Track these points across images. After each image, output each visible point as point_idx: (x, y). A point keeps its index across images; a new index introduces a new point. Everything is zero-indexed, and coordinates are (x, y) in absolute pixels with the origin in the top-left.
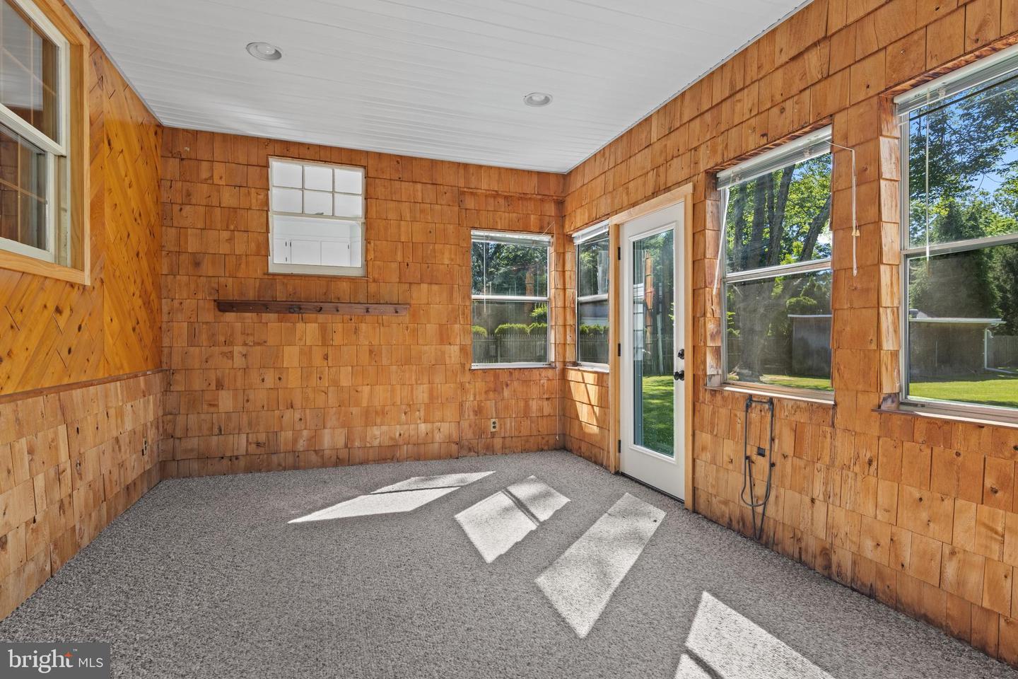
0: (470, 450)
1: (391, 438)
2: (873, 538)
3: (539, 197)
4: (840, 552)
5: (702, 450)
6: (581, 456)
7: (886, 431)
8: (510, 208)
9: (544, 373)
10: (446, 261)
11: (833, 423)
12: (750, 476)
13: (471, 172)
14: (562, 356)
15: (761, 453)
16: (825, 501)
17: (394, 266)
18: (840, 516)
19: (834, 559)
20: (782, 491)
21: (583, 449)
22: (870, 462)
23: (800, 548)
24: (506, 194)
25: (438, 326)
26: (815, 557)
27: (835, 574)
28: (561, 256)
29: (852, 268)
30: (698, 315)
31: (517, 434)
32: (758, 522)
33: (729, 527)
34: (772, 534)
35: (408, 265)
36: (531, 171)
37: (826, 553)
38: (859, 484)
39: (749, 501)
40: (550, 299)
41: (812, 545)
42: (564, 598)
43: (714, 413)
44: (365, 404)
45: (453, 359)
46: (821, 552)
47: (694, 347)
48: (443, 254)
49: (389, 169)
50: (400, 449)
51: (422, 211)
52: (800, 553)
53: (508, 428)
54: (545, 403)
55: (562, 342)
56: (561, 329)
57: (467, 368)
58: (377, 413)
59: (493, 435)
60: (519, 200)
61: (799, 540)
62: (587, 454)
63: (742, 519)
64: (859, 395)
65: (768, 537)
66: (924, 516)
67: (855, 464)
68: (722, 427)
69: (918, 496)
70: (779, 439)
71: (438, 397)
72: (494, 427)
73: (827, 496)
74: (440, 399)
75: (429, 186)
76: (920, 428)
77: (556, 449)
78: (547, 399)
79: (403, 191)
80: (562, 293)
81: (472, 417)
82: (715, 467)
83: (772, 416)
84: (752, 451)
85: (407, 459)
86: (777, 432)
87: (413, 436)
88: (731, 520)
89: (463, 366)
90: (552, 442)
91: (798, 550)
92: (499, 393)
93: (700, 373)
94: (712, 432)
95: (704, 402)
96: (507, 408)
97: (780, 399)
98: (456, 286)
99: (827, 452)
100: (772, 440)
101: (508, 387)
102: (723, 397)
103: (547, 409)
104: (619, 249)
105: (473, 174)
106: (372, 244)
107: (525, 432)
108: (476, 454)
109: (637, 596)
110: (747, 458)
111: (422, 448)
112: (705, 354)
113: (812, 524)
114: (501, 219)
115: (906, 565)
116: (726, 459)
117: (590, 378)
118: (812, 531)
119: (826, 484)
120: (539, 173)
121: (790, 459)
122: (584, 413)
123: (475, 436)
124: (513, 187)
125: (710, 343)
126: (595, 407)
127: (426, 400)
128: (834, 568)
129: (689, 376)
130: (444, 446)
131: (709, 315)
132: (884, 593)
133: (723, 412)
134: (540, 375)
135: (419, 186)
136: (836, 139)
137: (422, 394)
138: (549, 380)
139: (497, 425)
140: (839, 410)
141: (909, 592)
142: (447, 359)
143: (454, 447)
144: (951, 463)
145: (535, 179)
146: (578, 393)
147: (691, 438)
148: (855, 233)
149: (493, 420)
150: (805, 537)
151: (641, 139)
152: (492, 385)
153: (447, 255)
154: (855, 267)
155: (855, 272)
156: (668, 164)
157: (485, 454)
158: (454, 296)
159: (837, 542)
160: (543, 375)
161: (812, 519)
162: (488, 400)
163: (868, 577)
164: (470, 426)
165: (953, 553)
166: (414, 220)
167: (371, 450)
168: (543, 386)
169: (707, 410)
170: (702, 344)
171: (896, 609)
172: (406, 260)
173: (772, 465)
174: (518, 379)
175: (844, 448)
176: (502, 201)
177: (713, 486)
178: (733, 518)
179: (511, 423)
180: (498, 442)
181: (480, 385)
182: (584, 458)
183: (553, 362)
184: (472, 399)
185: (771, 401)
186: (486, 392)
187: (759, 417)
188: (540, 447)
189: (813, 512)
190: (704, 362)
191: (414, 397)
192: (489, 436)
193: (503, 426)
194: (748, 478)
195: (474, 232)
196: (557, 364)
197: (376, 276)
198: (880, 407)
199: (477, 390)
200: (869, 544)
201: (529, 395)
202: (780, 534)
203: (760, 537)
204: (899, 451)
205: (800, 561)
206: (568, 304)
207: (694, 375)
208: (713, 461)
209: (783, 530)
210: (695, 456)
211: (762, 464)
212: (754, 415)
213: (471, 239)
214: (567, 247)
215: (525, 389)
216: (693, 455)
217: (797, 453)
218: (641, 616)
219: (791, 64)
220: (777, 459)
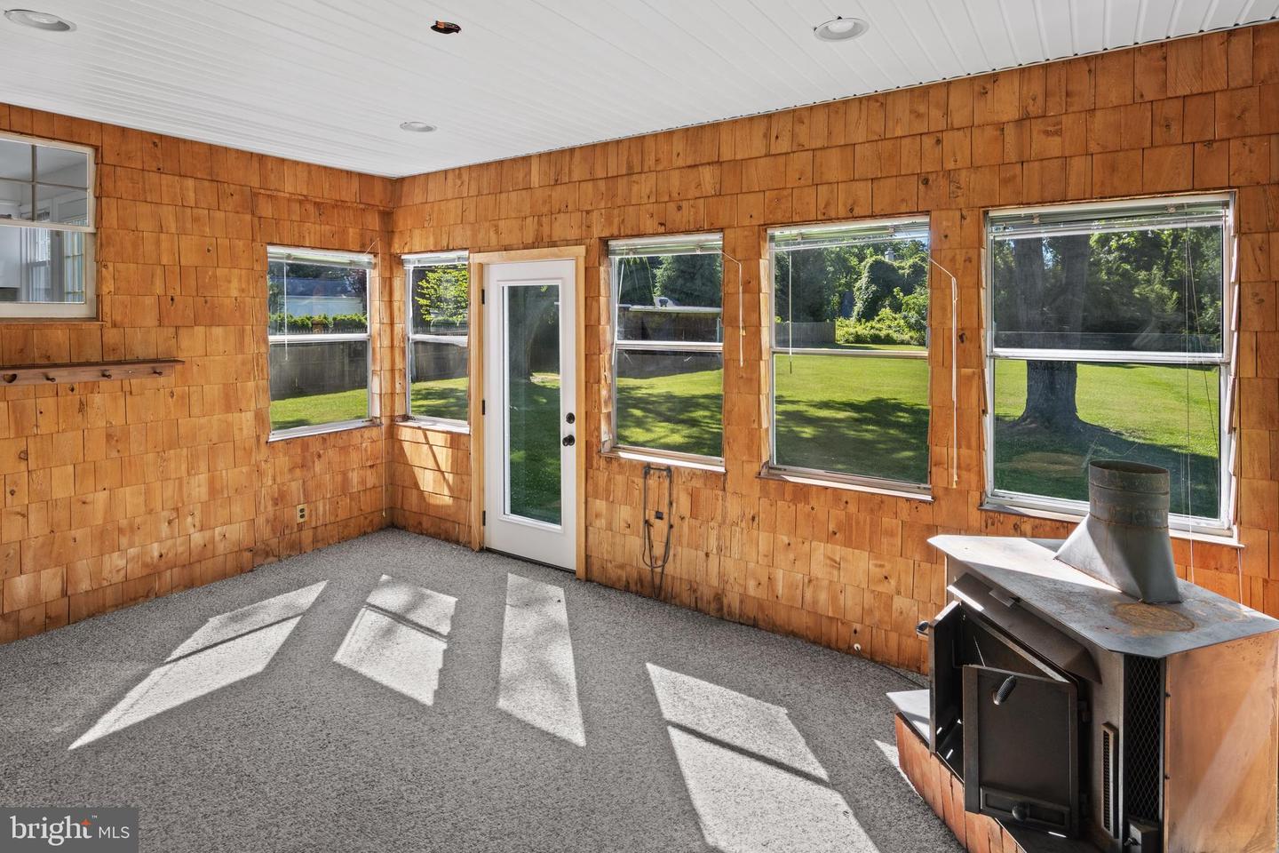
0: (267, 554)
1: (145, 565)
2: (755, 578)
3: (362, 206)
4: (730, 595)
5: (596, 516)
6: (422, 534)
7: (765, 492)
8: (323, 218)
9: (367, 434)
10: (235, 293)
11: (724, 488)
12: (649, 539)
13: (270, 167)
14: (389, 409)
15: (659, 516)
16: (718, 553)
17: (149, 301)
18: (729, 565)
19: (725, 601)
20: (679, 549)
21: (425, 524)
22: (753, 519)
23: (696, 598)
24: (318, 200)
25: (221, 386)
26: (710, 603)
27: (726, 614)
28: (388, 284)
29: (739, 360)
30: (592, 381)
31: (332, 519)
32: (657, 581)
33: (627, 589)
34: (670, 590)
35: (172, 299)
36: (351, 172)
37: (718, 598)
38: (745, 536)
39: (648, 562)
40: (370, 336)
41: (707, 593)
42: (538, 714)
43: (609, 480)
44: (99, 520)
45: (245, 432)
46: (715, 597)
47: (586, 413)
48: (229, 282)
49: (139, 154)
50: (159, 578)
51: (195, 220)
52: (696, 602)
53: (321, 513)
54: (369, 472)
55: (390, 391)
56: (388, 375)
57: (263, 441)
58: (121, 531)
59: (300, 527)
60: (333, 208)
61: (695, 591)
62: (432, 530)
63: (641, 580)
64: (745, 464)
65: (666, 594)
66: (792, 556)
67: (742, 521)
68: (619, 492)
69: (787, 542)
70: (677, 503)
71: (222, 489)
72: (302, 516)
73: (720, 549)
74: (225, 492)
75: (207, 184)
76: (788, 490)
77: (381, 529)
78: (371, 467)
79: (164, 188)
80: (388, 329)
81: (270, 508)
82: (610, 533)
83: (671, 482)
84: (651, 515)
85: (172, 589)
86: (675, 496)
87: (182, 553)
88: (628, 583)
89: (258, 437)
90: (376, 520)
91: (694, 600)
92: (308, 469)
93: (594, 440)
94: (607, 499)
95: (598, 469)
96: (319, 486)
97: (677, 468)
98: (248, 328)
99: (719, 511)
100: (671, 503)
101: (321, 459)
102: (619, 465)
103: (371, 480)
104: (483, 291)
105: (272, 169)
106: (111, 268)
107: (342, 515)
108: (276, 559)
109: (598, 687)
110: (647, 522)
111: (197, 569)
112: (600, 420)
113: (707, 575)
114: (309, 233)
115: (780, 596)
116: (623, 524)
117: (438, 440)
118: (707, 581)
119: (718, 539)
120: (361, 175)
121: (687, 520)
122: (427, 481)
123: (275, 533)
124: (327, 193)
125: (604, 410)
126: (446, 474)
127: (205, 497)
128: (725, 609)
129: (580, 442)
130: (230, 557)
131: (603, 382)
132: (764, 620)
133: (620, 479)
134: (362, 437)
135: (190, 183)
136: (726, 250)
137: (198, 487)
138: (373, 441)
139: (306, 513)
140: (729, 476)
141: (781, 616)
142: (236, 432)
143: (247, 555)
144: (809, 515)
145: (355, 184)
146: (417, 456)
147: (583, 506)
148: (742, 333)
149: (300, 507)
150: (700, 588)
151: (517, 178)
152: (299, 460)
153: (235, 284)
154: (742, 359)
155: (742, 364)
156: (554, 216)
157: (290, 556)
158: (247, 339)
159: (728, 587)
160: (365, 436)
161: (707, 571)
162: (294, 480)
163: (751, 611)
164: (268, 521)
165: (810, 581)
166: (182, 232)
167: (109, 591)
168: (366, 450)
169: (602, 477)
170: (596, 410)
171: (773, 632)
172: (171, 293)
173: (671, 527)
174: (334, 446)
175: (734, 508)
176: (311, 208)
177: (608, 552)
178: (630, 581)
179: (324, 506)
180: (307, 535)
181: (283, 461)
182: (426, 535)
183: (376, 418)
184: (270, 483)
185: (668, 469)
186: (291, 470)
187: (657, 483)
188: (363, 530)
189: (707, 566)
190: (598, 429)
191: (185, 495)
192: (295, 530)
193: (313, 513)
194: (647, 540)
195: (271, 249)
196: (383, 420)
197: (118, 318)
198: (760, 474)
199: (277, 469)
200: (752, 584)
201: (348, 465)
202: (677, 589)
203: (659, 594)
204: (774, 509)
205: (697, 609)
206: (396, 343)
207: (586, 442)
208: (609, 527)
209: (681, 584)
210: (588, 524)
211: (660, 527)
212: (652, 482)
213: (267, 258)
214: (395, 271)
215: (343, 459)
216: (586, 523)
217: (694, 515)
218: (614, 705)
219: (687, 169)
220: (675, 521)
